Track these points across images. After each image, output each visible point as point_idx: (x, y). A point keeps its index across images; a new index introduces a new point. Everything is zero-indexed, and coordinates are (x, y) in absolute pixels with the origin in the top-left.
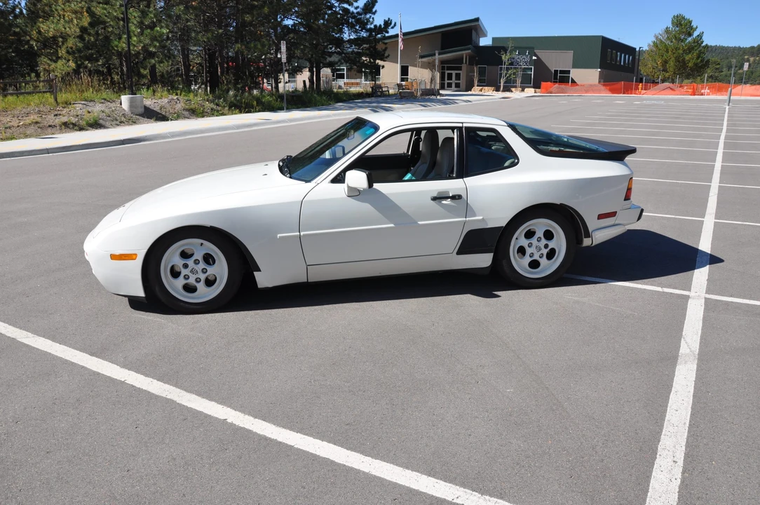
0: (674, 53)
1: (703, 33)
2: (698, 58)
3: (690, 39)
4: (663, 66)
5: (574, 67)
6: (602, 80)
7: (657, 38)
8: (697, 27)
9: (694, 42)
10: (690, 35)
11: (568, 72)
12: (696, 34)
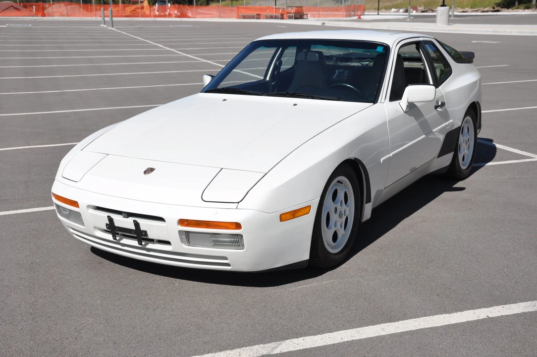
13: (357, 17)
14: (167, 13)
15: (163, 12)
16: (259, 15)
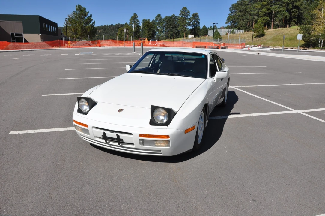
0: (80, 25)
1: (92, 15)
2: (91, 28)
3: (86, 18)
4: (75, 31)
5: (24, 33)
6: (43, 40)
7: (69, 17)
8: (88, 12)
9: (88, 19)
10: (86, 16)
11: (22, 35)
12: (88, 15)
13: (248, 49)
14: (156, 44)
15: (154, 44)
16: (205, 46)
